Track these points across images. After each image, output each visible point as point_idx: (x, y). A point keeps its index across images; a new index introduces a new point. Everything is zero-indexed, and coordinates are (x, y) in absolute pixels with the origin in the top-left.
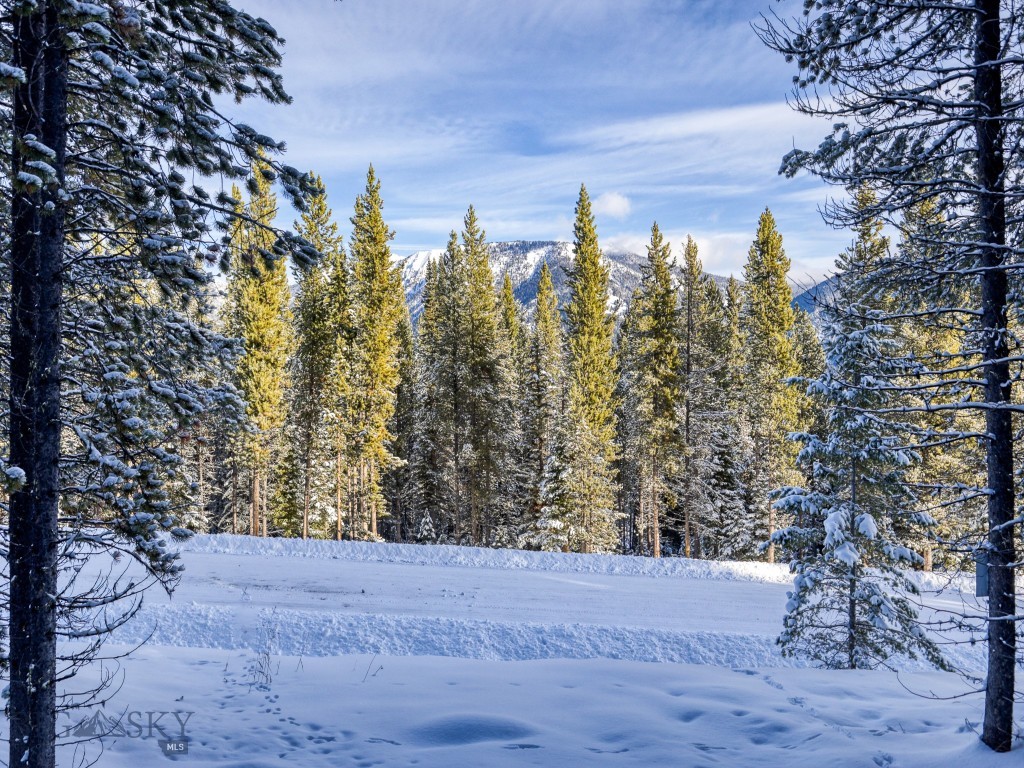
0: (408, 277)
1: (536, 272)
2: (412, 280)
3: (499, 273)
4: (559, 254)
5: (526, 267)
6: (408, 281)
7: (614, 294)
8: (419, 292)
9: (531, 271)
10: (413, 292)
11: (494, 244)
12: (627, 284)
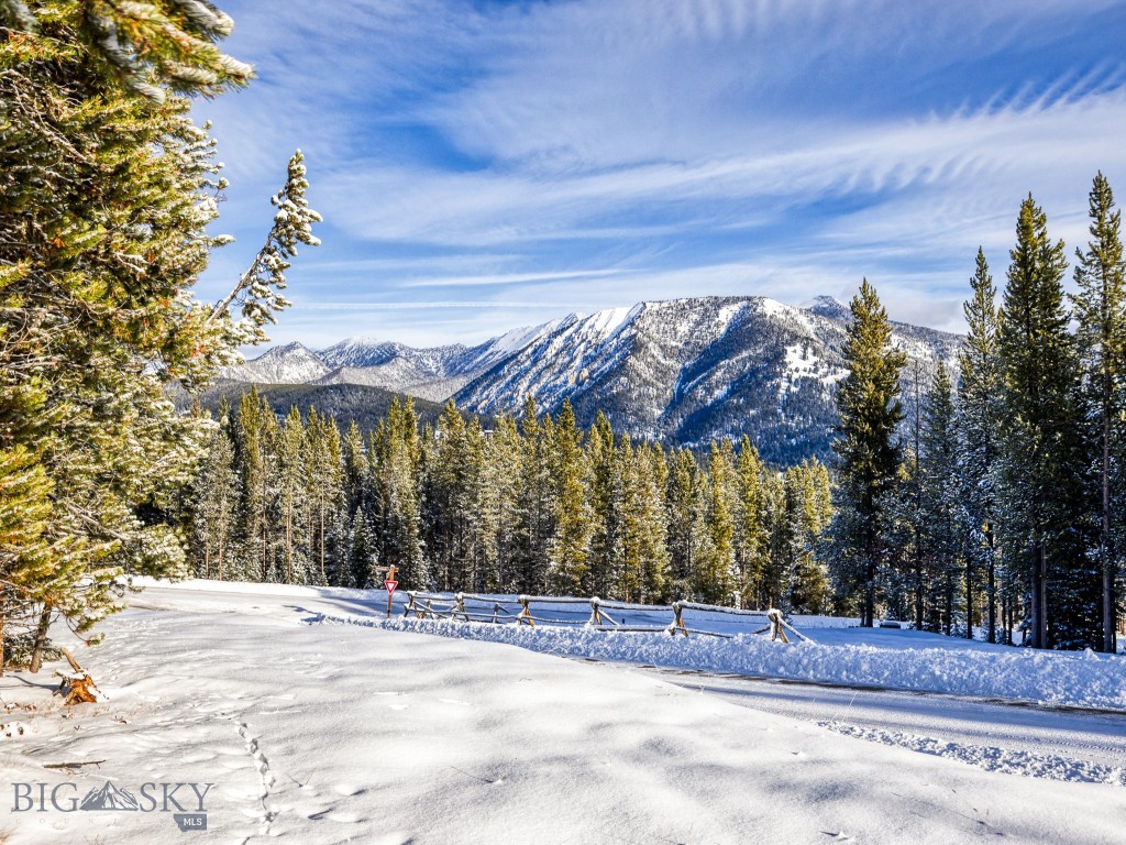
0: (590, 338)
1: (728, 331)
2: (594, 341)
3: (687, 332)
4: (755, 310)
5: (717, 325)
6: (590, 342)
7: (814, 354)
8: (601, 354)
9: (723, 330)
10: (593, 354)
11: (684, 301)
12: (832, 342)
